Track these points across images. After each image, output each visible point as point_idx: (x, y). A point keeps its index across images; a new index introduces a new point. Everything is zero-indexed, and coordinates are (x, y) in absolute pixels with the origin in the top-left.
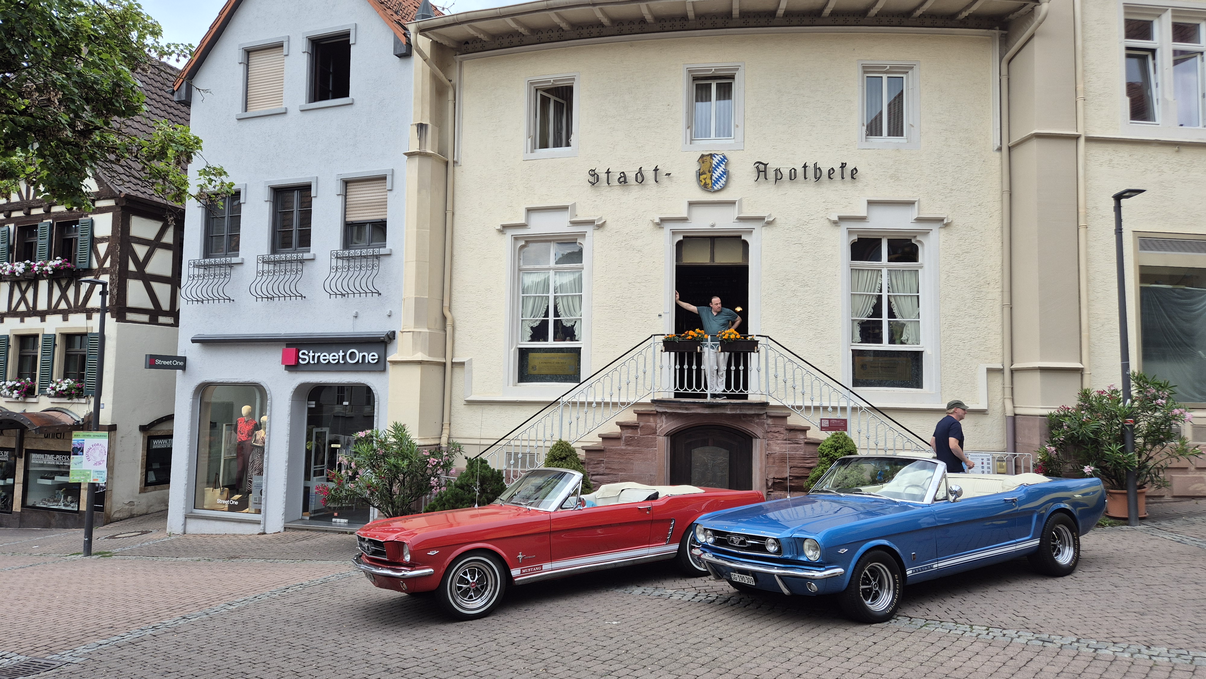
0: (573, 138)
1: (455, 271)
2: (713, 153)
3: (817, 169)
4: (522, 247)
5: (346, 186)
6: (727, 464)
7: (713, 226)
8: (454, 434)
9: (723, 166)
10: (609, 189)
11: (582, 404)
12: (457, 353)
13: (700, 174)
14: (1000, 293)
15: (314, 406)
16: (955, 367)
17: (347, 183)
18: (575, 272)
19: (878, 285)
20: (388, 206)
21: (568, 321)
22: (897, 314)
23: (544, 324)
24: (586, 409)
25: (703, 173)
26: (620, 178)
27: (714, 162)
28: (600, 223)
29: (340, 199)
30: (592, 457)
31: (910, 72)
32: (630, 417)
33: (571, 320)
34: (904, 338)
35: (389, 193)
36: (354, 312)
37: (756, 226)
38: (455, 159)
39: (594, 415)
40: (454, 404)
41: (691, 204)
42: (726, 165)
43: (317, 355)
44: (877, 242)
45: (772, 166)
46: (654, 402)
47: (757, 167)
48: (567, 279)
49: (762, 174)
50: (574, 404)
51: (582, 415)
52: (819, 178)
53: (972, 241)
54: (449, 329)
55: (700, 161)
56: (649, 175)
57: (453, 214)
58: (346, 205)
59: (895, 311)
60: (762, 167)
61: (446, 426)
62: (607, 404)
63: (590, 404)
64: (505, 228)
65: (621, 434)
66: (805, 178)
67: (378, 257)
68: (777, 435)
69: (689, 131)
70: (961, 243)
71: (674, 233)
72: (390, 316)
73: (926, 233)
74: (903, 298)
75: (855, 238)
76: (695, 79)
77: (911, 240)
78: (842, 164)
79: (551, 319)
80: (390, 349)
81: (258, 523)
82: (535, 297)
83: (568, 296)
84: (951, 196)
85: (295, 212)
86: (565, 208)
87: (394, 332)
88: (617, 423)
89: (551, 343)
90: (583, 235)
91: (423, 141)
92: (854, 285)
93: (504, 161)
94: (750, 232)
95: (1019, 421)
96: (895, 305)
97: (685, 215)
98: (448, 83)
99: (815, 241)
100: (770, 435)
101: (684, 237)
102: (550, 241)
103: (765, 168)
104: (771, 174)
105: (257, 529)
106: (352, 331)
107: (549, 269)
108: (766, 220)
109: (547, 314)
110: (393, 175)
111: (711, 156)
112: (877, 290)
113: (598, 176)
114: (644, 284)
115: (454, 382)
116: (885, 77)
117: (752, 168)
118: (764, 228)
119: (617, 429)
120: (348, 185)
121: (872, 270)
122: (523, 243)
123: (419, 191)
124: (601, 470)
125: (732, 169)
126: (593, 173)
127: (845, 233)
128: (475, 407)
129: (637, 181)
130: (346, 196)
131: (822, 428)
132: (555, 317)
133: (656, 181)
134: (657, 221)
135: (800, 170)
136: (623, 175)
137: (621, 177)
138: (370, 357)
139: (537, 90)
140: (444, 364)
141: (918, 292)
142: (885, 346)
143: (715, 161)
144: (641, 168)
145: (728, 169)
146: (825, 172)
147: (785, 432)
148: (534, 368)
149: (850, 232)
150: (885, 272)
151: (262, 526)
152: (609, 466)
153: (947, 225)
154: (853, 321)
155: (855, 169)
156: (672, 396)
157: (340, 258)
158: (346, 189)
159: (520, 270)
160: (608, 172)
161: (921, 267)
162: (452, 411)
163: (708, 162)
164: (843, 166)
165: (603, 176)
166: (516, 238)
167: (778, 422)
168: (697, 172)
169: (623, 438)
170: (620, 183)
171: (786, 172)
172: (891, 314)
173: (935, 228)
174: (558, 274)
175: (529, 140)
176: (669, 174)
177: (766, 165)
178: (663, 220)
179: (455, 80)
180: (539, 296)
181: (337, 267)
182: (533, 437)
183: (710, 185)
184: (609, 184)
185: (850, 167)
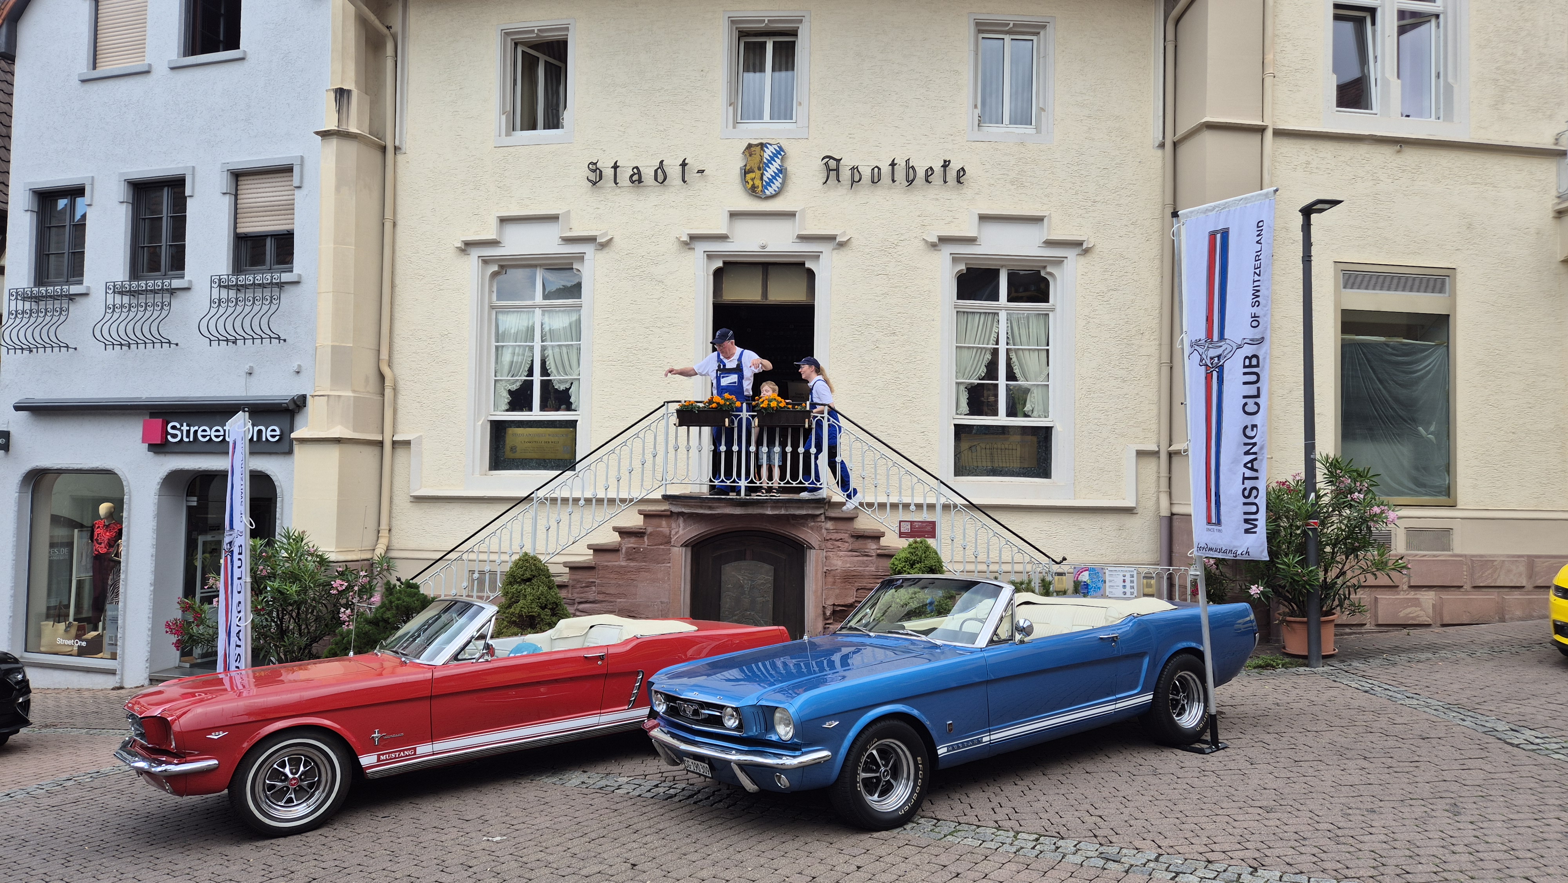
0: (567, 116)
1: (397, 309)
2: (764, 141)
3: (910, 168)
4: (495, 275)
5: (237, 181)
6: (770, 585)
7: (764, 247)
8: (396, 544)
9: (778, 161)
10: (618, 191)
11: (565, 500)
12: (400, 427)
13: (746, 172)
14: (1157, 347)
15: (195, 504)
16: (1094, 449)
17: (238, 176)
18: (572, 311)
19: (994, 335)
20: (296, 211)
21: (561, 382)
22: (1018, 374)
23: (527, 386)
24: (570, 510)
25: (751, 171)
26: (632, 176)
27: (766, 156)
28: (604, 240)
29: (227, 201)
30: (578, 577)
31: (1042, 33)
32: (633, 520)
33: (565, 381)
34: (1028, 408)
35: (297, 192)
36: (247, 367)
37: (825, 248)
38: (397, 144)
39: (582, 518)
40: (396, 500)
41: (734, 215)
42: (782, 160)
43: (193, 429)
44: (995, 273)
45: (847, 163)
46: (667, 498)
47: (826, 164)
48: (560, 322)
49: (833, 174)
50: (554, 500)
51: (565, 517)
52: (913, 181)
53: (1121, 274)
54: (388, 392)
55: (747, 153)
56: (673, 171)
57: (395, 225)
58: (236, 209)
59: (1017, 370)
60: (832, 163)
61: (384, 533)
62: (600, 501)
63: (576, 500)
64: (469, 245)
65: (620, 544)
66: (894, 181)
67: (281, 285)
68: (839, 544)
69: (731, 109)
70: (1106, 277)
71: (710, 256)
72: (298, 372)
73: (1059, 262)
74: (1027, 353)
75: (962, 267)
76: (743, 34)
77: (1039, 271)
78: (945, 161)
79: (537, 379)
80: (299, 420)
81: (113, 672)
82: (514, 347)
83: (560, 346)
84: (1094, 211)
85: (164, 219)
86: (554, 218)
87: (304, 397)
88: (615, 529)
89: (536, 414)
90: (581, 258)
91: (344, 115)
92: (961, 333)
93: (467, 148)
94: (816, 257)
95: (1176, 523)
96: (1017, 363)
97: (723, 231)
98: (385, 31)
99: (905, 272)
100: (829, 544)
101: (725, 263)
102: (536, 266)
103: (838, 166)
104: (846, 174)
105: (110, 682)
106: (244, 394)
107: (534, 307)
108: (838, 240)
109: (530, 372)
110: (302, 165)
111: (762, 146)
112: (991, 341)
113: (601, 172)
114: (665, 330)
115: (396, 469)
116: (1007, 38)
117: (819, 164)
118: (836, 251)
119: (616, 538)
120: (240, 179)
121: (986, 313)
122: (495, 268)
123: (338, 189)
124: (591, 596)
125: (790, 166)
126: (594, 168)
127: (949, 259)
128: (425, 506)
129: (656, 179)
130: (236, 195)
131: (902, 535)
132: (542, 376)
133: (684, 181)
134: (685, 238)
135: (886, 169)
136: (637, 171)
137: (635, 174)
138: (269, 433)
139: (516, 44)
140: (381, 444)
141: (1048, 345)
142: (1001, 419)
143: (768, 153)
144: (662, 162)
145: (785, 165)
146: (921, 173)
147: (850, 540)
148: (513, 449)
149: (955, 259)
150: (1003, 316)
151: (117, 677)
152: (603, 589)
153: (1086, 251)
154: (958, 384)
155: (963, 169)
156: (705, 490)
157: (225, 287)
158: (237, 185)
159: (492, 307)
160: (615, 167)
161: (1053, 310)
162: (394, 511)
163: (758, 154)
164: (946, 164)
165: (608, 173)
166: (486, 261)
167: (841, 525)
168: (741, 169)
169: (624, 550)
170: (633, 182)
171: (866, 172)
172: (1011, 376)
173: (1070, 254)
174: (546, 315)
175: (504, 117)
176: (703, 171)
177: (838, 161)
178: (693, 238)
179: (397, 27)
180: (519, 346)
181: (220, 300)
182: (494, 547)
183: (760, 188)
184: (616, 183)
185: (955, 166)
